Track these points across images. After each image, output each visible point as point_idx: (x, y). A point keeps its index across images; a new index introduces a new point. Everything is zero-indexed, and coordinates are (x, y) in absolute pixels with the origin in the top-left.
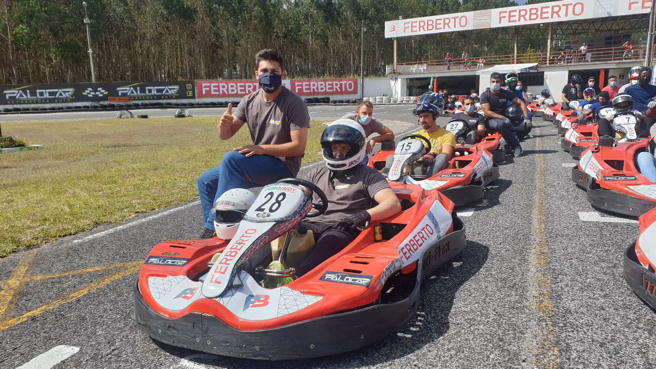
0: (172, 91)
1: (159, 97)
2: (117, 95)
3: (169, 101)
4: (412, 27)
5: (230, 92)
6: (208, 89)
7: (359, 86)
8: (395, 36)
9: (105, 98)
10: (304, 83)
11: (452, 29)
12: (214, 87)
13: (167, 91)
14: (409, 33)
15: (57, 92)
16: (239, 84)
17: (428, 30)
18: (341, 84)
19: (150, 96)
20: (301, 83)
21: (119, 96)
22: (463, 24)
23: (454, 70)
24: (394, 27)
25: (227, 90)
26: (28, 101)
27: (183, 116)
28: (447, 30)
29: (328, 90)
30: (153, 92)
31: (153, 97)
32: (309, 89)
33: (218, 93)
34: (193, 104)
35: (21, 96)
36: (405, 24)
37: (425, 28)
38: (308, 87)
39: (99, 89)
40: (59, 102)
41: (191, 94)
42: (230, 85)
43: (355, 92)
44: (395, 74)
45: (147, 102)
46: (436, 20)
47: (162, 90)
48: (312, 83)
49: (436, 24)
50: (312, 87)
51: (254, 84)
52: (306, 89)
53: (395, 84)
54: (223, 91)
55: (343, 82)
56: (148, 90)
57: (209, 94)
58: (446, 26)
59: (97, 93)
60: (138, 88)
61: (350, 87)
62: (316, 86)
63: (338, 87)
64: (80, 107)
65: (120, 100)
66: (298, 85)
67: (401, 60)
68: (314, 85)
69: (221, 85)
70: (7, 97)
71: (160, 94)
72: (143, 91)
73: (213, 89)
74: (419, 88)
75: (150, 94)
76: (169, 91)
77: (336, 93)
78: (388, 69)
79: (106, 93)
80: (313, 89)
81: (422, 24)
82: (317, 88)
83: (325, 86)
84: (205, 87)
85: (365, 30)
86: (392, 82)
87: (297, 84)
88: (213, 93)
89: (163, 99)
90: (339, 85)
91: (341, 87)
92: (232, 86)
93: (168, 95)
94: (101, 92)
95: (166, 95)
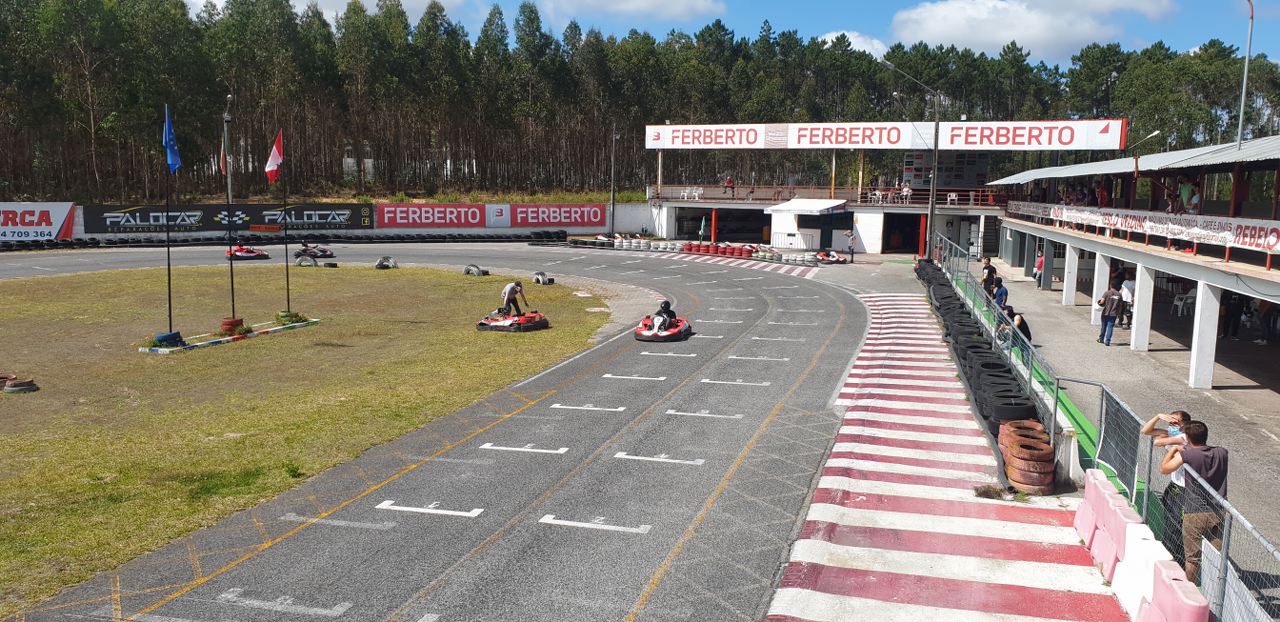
0: (341, 217)
2: (263, 222)
3: (335, 232)
5: (424, 221)
6: (393, 215)
7: (608, 215)
8: (661, 147)
9: (245, 226)
10: (530, 210)
11: (737, 146)
12: (401, 212)
14: (678, 145)
15: (178, 217)
18: (583, 212)
19: (309, 224)
20: (525, 209)
21: (265, 224)
22: (751, 139)
25: (420, 217)
26: (137, 228)
28: (730, 146)
30: (314, 220)
31: (314, 226)
32: (537, 217)
33: (406, 222)
34: (372, 238)
35: (128, 221)
36: (674, 131)
37: (701, 139)
38: (535, 215)
39: (237, 213)
40: (179, 231)
41: (367, 222)
42: (423, 209)
43: (602, 223)
44: (660, 200)
47: (326, 217)
48: (541, 210)
50: (541, 216)
51: (459, 209)
52: (533, 218)
53: (659, 214)
54: (414, 219)
55: (586, 210)
56: (308, 215)
59: (235, 219)
60: (293, 212)
61: (595, 216)
62: (547, 215)
63: (577, 216)
64: (211, 239)
65: (267, 229)
66: (521, 212)
67: (669, 180)
68: (544, 212)
69: (411, 209)
70: (108, 223)
71: (324, 221)
72: (299, 216)
73: (399, 215)
74: (692, 219)
75: (309, 221)
76: (336, 217)
77: (576, 224)
78: (649, 192)
79: (247, 219)
80: (543, 219)
82: (548, 217)
83: (560, 214)
84: (389, 212)
85: (618, 137)
86: (655, 211)
87: (519, 210)
88: (399, 221)
89: (327, 229)
90: (579, 214)
91: (582, 216)
92: (427, 212)
93: (335, 224)
94: (240, 217)
95: (333, 223)
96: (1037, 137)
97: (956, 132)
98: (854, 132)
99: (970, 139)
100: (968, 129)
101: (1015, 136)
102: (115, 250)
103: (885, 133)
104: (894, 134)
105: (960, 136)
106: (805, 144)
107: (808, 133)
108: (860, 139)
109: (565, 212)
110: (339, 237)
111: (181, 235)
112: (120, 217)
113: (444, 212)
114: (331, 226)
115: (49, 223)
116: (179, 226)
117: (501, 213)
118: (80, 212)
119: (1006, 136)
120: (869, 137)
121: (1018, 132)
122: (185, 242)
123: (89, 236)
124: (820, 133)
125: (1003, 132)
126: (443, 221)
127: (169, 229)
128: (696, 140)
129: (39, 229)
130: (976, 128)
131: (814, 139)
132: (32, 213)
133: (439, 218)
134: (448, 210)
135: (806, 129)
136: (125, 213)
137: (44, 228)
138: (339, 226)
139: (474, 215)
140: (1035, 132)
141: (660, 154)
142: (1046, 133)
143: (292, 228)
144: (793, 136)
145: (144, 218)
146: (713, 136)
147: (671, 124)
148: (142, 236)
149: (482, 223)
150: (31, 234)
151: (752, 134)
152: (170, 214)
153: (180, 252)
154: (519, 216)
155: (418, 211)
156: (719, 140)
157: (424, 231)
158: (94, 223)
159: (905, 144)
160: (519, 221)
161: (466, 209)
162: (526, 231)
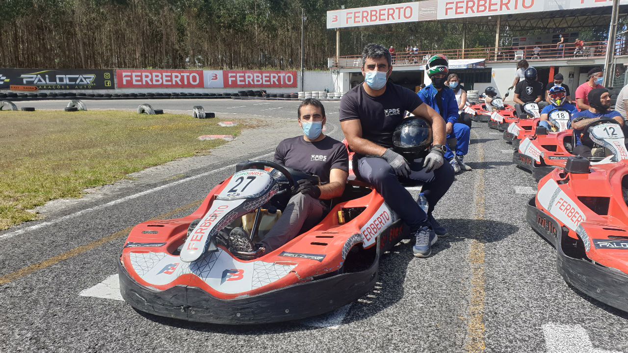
0: (88, 80)
1: (72, 87)
2: (21, 83)
3: (83, 91)
4: (355, 17)
5: (154, 83)
6: (129, 78)
7: (299, 79)
8: (338, 27)
9: (6, 86)
10: (238, 75)
11: (397, 21)
12: (137, 76)
13: (81, 81)
14: (351, 24)
16: (164, 74)
17: (371, 20)
19: (61, 86)
20: (235, 74)
21: (24, 84)
22: (408, 15)
23: (398, 65)
24: (336, 17)
25: (152, 80)
27: (76, 110)
28: (391, 21)
29: (264, 83)
30: (65, 82)
31: (65, 87)
32: (244, 81)
33: (140, 83)
36: (348, 14)
37: (369, 18)
38: (243, 79)
41: (109, 83)
42: (154, 74)
43: (294, 85)
44: (338, 67)
45: (57, 92)
46: (380, 10)
47: (75, 80)
48: (247, 75)
49: (380, 15)
50: (247, 80)
51: (182, 74)
52: (241, 81)
53: (337, 78)
54: (146, 81)
55: (282, 75)
56: (59, 78)
58: (390, 16)
60: (47, 76)
61: (289, 80)
62: (252, 78)
63: (275, 80)
65: (25, 89)
66: (231, 77)
67: (343, 54)
68: (249, 77)
69: (144, 74)
71: (74, 83)
72: (53, 79)
73: (134, 78)
75: (62, 83)
76: (84, 80)
77: (274, 86)
78: (330, 62)
79: (8, 80)
80: (249, 81)
81: (365, 14)
82: (253, 80)
83: (262, 79)
84: (126, 76)
86: (334, 76)
87: (230, 75)
88: (134, 83)
89: (76, 89)
90: (277, 78)
91: (279, 80)
92: (157, 76)
93: (83, 85)
95: (81, 85)
110: (84, 95)
114: (79, 87)
117: (216, 77)
126: (170, 83)
128: (364, 19)
138: (86, 87)
139: (194, 79)
141: (338, 32)
143: (47, 89)
146: (378, 15)
147: (346, 8)
149: (201, 85)
151: (408, 10)
154: (230, 79)
156: (382, 17)
160: (230, 83)
161: (188, 74)
162: (236, 91)
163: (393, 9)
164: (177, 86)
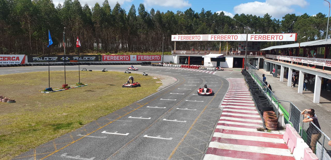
0: (93, 58)
3: (91, 62)
5: (114, 59)
7: (162, 58)
9: (69, 61)
10: (141, 57)
12: (109, 57)
14: (180, 40)
15: (51, 58)
18: (155, 57)
20: (140, 56)
21: (73, 60)
22: (199, 38)
25: (113, 58)
26: (41, 61)
28: (193, 40)
29: (150, 59)
31: (86, 61)
32: (143, 59)
33: (110, 59)
34: (101, 64)
35: (39, 59)
36: (179, 36)
37: (186, 39)
39: (67, 57)
40: (52, 62)
41: (100, 60)
43: (160, 60)
44: (175, 54)
46: (190, 36)
47: (89, 58)
50: (144, 58)
51: (123, 56)
52: (142, 59)
55: (156, 56)
57: (106, 60)
59: (66, 59)
61: (158, 58)
63: (154, 58)
64: (60, 64)
65: (74, 61)
70: (34, 60)
72: (82, 58)
74: (183, 59)
77: (153, 60)
79: (69, 59)
82: (146, 58)
84: (105, 57)
85: (164, 38)
86: (174, 57)
88: (108, 59)
89: (89, 61)
91: (155, 58)
92: (115, 57)
93: (92, 60)
94: (67, 58)
95: (91, 60)
96: (273, 38)
97: (252, 37)
98: (226, 37)
99: (256, 38)
100: (255, 36)
101: (267, 37)
102: (35, 67)
103: (234, 37)
104: (236, 37)
105: (253, 38)
106: (213, 40)
107: (214, 37)
108: (227, 38)
109: (151, 57)
110: (93, 63)
111: (52, 63)
112: (37, 58)
113: (120, 57)
115: (19, 60)
116: (52, 61)
117: (134, 57)
118: (27, 57)
119: (265, 37)
120: (230, 38)
121: (268, 37)
122: (53, 65)
123: (29, 63)
124: (217, 37)
125: (264, 37)
127: (49, 61)
128: (184, 39)
129: (16, 61)
130: (257, 36)
131: (215, 38)
132: (14, 57)
133: (118, 59)
134: (121, 57)
135: (213, 36)
136: (38, 57)
137: (17, 61)
138: (93, 61)
139: (127, 58)
140: (273, 37)
141: (175, 42)
142: (276, 37)
143: (81, 61)
144: (209, 37)
145: (43, 59)
146: (189, 38)
148: (42, 63)
149: (129, 60)
150: (14, 62)
152: (49, 58)
153: (52, 67)
154: (139, 58)
155: (113, 57)
157: (114, 62)
158: (30, 60)
159: (239, 40)
160: (139, 59)
161: (125, 56)
162: (141, 62)
163: (194, 36)
164: (121, 60)
